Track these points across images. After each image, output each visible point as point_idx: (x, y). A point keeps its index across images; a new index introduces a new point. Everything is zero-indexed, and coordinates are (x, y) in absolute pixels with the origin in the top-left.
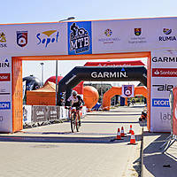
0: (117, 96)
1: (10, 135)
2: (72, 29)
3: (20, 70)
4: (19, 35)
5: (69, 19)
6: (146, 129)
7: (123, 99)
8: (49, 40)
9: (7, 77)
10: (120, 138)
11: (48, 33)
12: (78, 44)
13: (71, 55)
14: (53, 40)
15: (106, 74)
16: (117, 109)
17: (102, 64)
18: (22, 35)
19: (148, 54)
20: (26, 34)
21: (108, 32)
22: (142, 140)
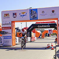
0: (47, 33)
1: (11, 47)
2: (31, 11)
3: (14, 25)
4: (14, 14)
5: (30, 8)
6: (57, 44)
7: (49, 34)
8: (23, 15)
9: (10, 28)
10: (48, 48)
11: (23, 13)
12: (33, 16)
13: (31, 20)
14: (25, 15)
15: (43, 26)
16: (47, 38)
17: (41, 23)
18: (15, 14)
19: (57, 19)
20: (16, 14)
21: (43, 12)
22: (56, 48)
